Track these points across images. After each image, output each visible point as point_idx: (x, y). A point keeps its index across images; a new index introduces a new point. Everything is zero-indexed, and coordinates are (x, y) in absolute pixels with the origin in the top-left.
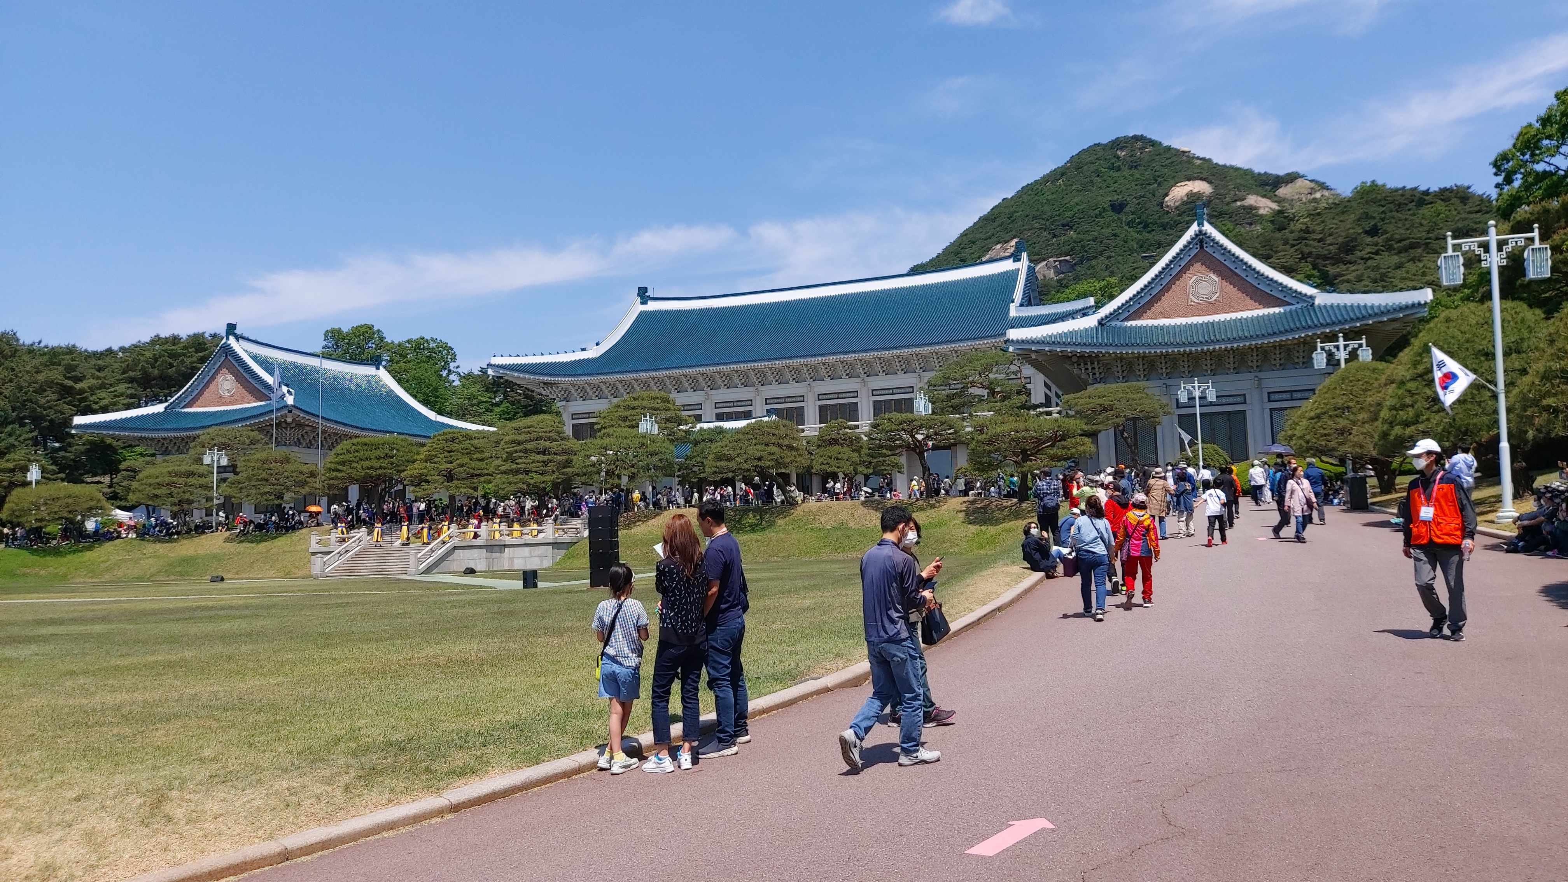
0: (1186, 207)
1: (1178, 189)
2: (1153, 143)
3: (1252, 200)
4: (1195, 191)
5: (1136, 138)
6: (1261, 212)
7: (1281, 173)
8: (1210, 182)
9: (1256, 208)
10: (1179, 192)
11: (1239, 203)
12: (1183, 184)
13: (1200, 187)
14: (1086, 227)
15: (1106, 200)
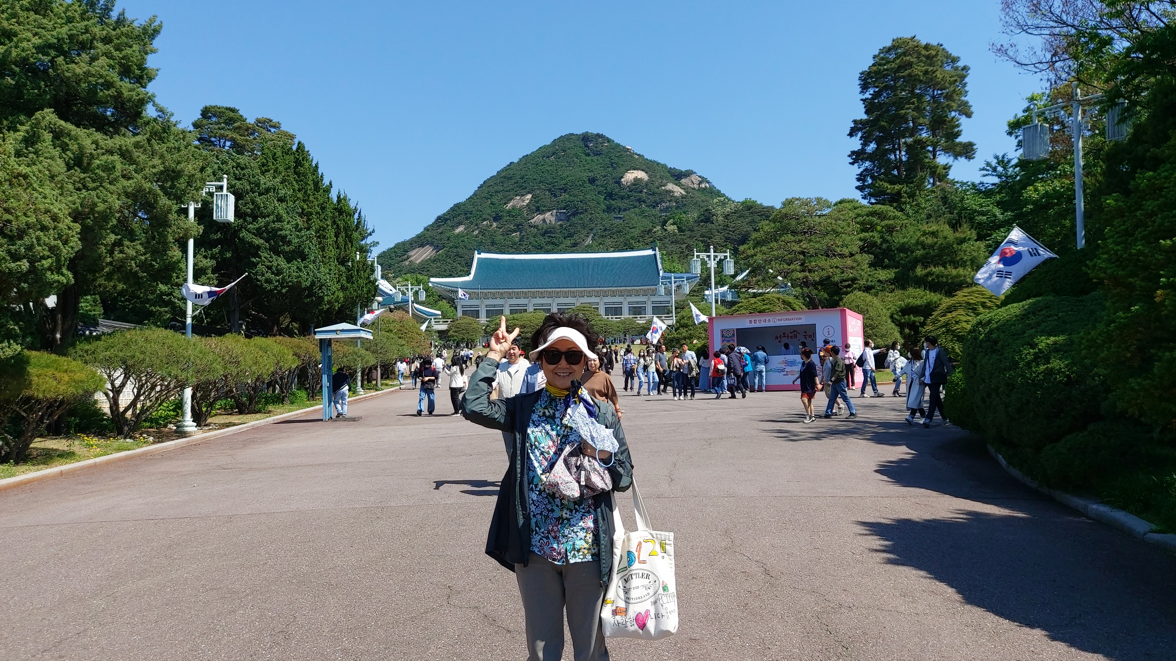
0: (634, 187)
1: (628, 175)
2: (609, 140)
3: (670, 186)
4: (639, 177)
5: (599, 136)
6: (676, 194)
7: (683, 169)
8: (646, 173)
9: (673, 192)
10: (630, 176)
11: (663, 188)
12: (631, 171)
13: (641, 175)
14: (576, 192)
15: (585, 175)
